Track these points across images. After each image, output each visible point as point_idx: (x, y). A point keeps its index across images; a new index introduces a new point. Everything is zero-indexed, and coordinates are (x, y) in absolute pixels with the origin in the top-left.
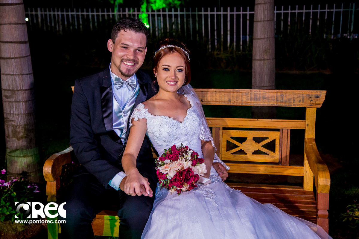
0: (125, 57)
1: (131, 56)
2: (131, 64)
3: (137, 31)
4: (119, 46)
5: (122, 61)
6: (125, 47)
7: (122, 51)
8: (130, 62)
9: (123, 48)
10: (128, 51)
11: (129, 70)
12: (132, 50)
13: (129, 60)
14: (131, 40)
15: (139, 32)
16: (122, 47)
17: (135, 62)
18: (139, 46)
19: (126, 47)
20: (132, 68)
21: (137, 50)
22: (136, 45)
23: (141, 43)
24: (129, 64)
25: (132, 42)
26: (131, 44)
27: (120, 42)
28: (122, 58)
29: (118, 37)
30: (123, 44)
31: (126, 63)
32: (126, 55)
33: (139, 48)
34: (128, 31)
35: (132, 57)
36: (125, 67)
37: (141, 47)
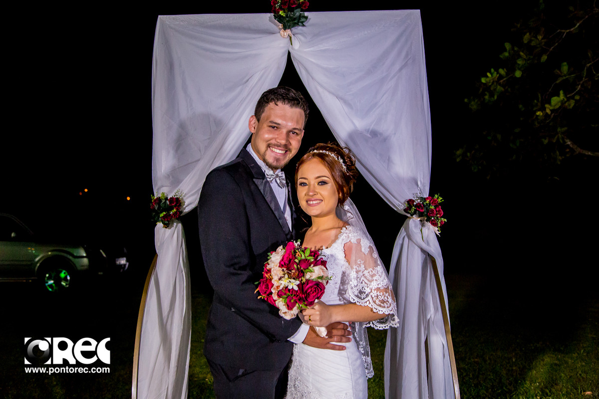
0: (273, 142)
1: (282, 140)
2: (280, 152)
3: (292, 106)
4: (265, 126)
5: (269, 146)
6: (273, 127)
7: (269, 132)
8: (280, 148)
9: (271, 129)
10: (277, 132)
11: (277, 160)
12: (284, 131)
13: (278, 146)
14: (284, 117)
15: (296, 107)
16: (270, 126)
17: (287, 148)
18: (295, 127)
19: (275, 127)
20: (281, 158)
21: (290, 131)
22: (290, 125)
23: (297, 122)
24: (278, 151)
25: (285, 120)
26: (284, 122)
27: (267, 119)
28: (269, 142)
29: (265, 112)
30: (271, 122)
31: (274, 149)
32: (275, 139)
33: (295, 129)
34: (280, 103)
35: (283, 142)
36: (273, 154)
37: (297, 127)
